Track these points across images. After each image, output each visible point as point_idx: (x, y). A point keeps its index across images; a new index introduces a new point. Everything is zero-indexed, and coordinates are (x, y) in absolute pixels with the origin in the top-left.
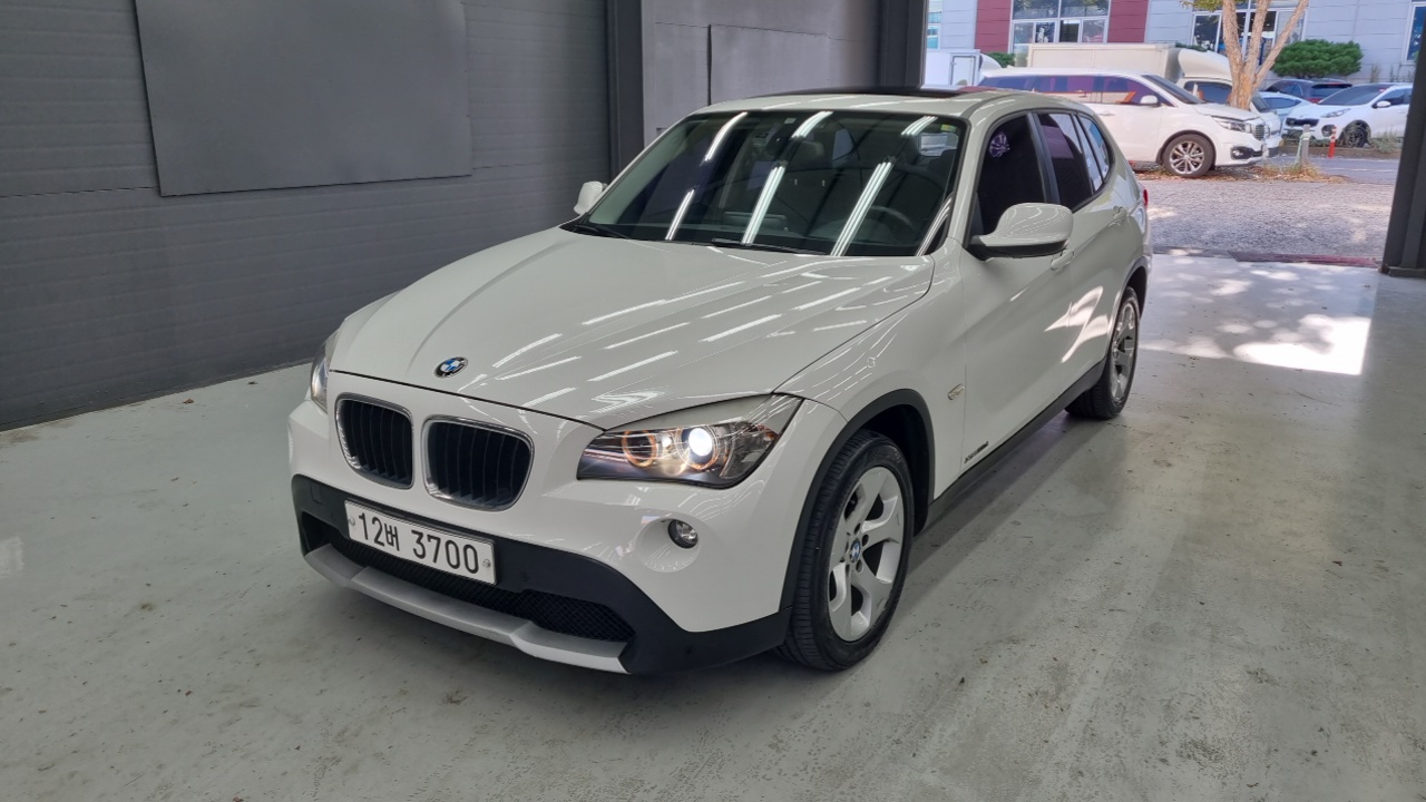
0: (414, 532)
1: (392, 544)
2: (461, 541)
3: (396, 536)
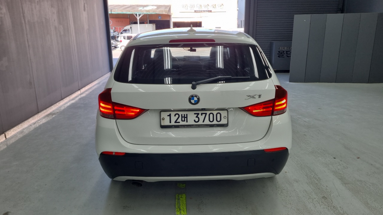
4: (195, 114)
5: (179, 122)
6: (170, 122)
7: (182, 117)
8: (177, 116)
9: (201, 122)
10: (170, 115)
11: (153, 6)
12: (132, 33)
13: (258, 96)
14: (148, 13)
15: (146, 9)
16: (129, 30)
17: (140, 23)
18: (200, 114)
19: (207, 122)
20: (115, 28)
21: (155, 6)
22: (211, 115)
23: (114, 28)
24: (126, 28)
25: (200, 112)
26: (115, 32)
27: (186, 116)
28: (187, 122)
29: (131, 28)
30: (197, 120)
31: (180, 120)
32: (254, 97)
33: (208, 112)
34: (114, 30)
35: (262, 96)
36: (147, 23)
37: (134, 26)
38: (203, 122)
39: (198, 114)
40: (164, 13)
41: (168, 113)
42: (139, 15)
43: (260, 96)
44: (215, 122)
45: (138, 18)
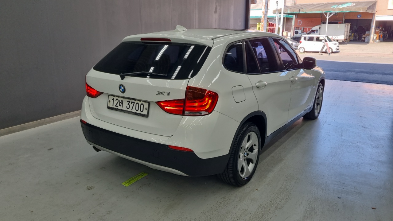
4: (128, 101)
5: (118, 106)
6: (113, 105)
7: (120, 102)
8: (117, 100)
9: (130, 110)
10: (113, 99)
11: (352, 3)
12: (319, 34)
13: (167, 94)
14: (341, 11)
15: (341, 7)
16: (317, 31)
17: (329, 23)
18: (130, 103)
19: (134, 110)
20: (304, 28)
21: (354, 3)
22: (137, 105)
23: (302, 29)
24: (314, 28)
25: (131, 101)
26: (303, 32)
27: (122, 102)
28: (122, 107)
29: (320, 28)
30: (128, 107)
31: (118, 105)
32: (164, 94)
33: (136, 102)
34: (302, 31)
35: (170, 94)
36: (341, 23)
37: (323, 26)
38: (132, 109)
39: (129, 102)
40: (361, 11)
41: (112, 97)
42: (331, 13)
43: (169, 94)
44: (139, 112)
45: (328, 18)
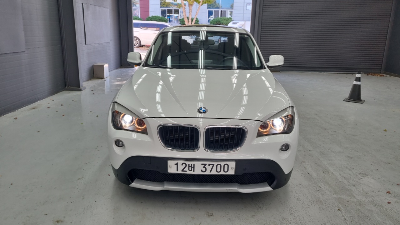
0: (202, 164)
1: (191, 170)
2: (222, 164)
3: (194, 167)
